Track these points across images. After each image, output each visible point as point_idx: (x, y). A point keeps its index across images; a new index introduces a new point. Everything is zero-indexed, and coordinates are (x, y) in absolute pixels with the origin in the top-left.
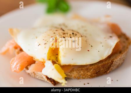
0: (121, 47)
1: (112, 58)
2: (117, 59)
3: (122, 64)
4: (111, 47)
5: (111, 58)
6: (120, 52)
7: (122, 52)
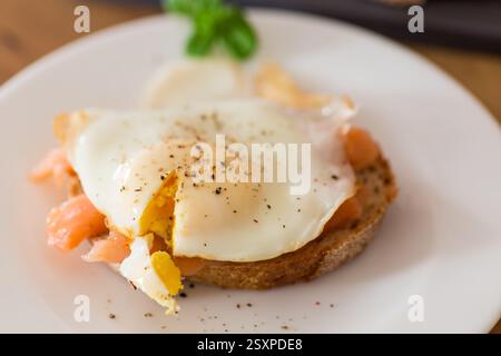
0: (359, 211)
1: (324, 244)
2: (336, 248)
3: (357, 255)
4: (323, 215)
5: (321, 244)
6: (355, 226)
7: (360, 227)
